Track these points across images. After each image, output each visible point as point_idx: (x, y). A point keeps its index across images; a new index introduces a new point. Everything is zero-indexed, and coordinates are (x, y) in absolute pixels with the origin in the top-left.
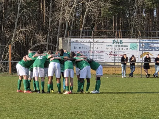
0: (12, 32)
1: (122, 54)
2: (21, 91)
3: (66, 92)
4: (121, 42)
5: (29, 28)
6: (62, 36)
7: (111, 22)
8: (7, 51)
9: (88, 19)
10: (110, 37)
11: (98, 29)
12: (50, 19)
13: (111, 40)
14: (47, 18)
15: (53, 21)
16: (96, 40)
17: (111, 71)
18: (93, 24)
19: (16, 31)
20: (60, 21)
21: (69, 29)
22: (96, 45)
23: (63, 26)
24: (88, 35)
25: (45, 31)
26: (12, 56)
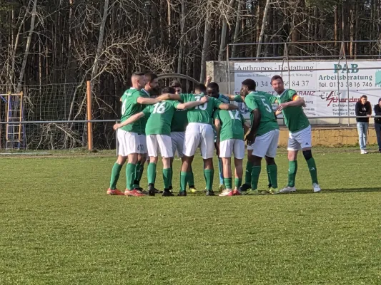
0: (91, 51)
1: (358, 96)
2: (116, 192)
3: (226, 192)
4: (355, 69)
5: (133, 39)
6: (213, 57)
7: (330, 20)
8: (81, 96)
9: (274, 16)
10: (326, 56)
11: (299, 37)
12: (183, 18)
13: (331, 64)
14: (176, 15)
15: (189, 23)
16: (294, 64)
17: (331, 137)
18: (287, 28)
19: (102, 49)
20: (208, 21)
21: (229, 40)
22: (295, 77)
23: (215, 32)
24: (274, 52)
25: (172, 46)
26: (94, 107)
